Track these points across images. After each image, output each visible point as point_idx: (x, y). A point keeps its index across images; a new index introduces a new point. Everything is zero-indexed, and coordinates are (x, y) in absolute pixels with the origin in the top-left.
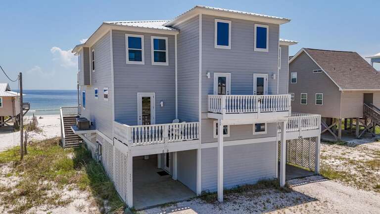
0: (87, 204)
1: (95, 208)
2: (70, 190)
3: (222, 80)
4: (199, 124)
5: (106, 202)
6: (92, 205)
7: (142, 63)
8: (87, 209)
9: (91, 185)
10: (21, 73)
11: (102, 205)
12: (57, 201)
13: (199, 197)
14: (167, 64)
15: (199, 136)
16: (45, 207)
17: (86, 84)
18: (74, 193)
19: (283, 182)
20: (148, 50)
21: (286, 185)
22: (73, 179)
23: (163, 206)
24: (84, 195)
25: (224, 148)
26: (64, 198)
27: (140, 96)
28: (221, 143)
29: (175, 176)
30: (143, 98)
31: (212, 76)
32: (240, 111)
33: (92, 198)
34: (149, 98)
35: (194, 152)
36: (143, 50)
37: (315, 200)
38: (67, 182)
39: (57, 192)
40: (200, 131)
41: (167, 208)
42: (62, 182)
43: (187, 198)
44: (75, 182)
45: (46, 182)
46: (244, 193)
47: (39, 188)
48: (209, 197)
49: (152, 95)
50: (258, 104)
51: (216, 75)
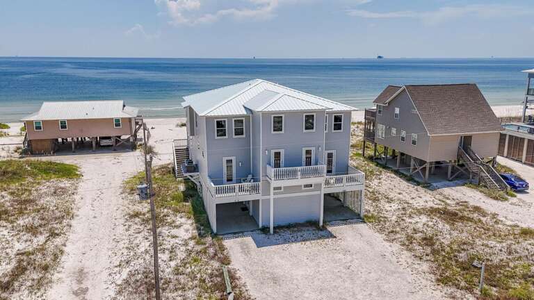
0: (191, 228)
1: (194, 231)
2: (181, 217)
3: (277, 155)
4: (260, 183)
5: (202, 228)
6: (194, 229)
7: (226, 137)
8: (191, 232)
9: (194, 215)
11: (200, 230)
12: (173, 225)
13: (260, 229)
14: (244, 136)
15: (260, 191)
16: (167, 228)
17: (191, 135)
18: (183, 220)
19: (321, 224)
20: (230, 128)
21: (323, 226)
22: (183, 210)
23: (235, 233)
24: (190, 222)
26: (178, 223)
27: (225, 159)
28: (272, 197)
29: (251, 214)
30: (227, 160)
31: (269, 152)
33: (194, 225)
34: (232, 160)
35: (258, 201)
36: (227, 128)
37: (335, 237)
38: (179, 212)
39: (174, 219)
40: (261, 188)
41: (237, 235)
42: (176, 211)
43: (252, 230)
44: (184, 212)
45: (166, 210)
46: (292, 229)
47: (162, 215)
48: (265, 230)
49: (233, 158)
50: (299, 173)
51: (273, 152)
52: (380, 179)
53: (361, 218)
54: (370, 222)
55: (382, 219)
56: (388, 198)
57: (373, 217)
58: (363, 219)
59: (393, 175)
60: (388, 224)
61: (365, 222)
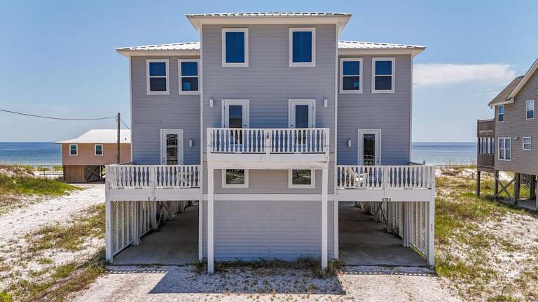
4: (201, 168)
7: (167, 93)
10: (119, 114)
14: (200, 92)
15: (200, 184)
20: (174, 76)
25: (215, 202)
27: (164, 133)
30: (168, 136)
31: (217, 104)
32: (236, 151)
34: (176, 136)
36: (167, 77)
37: (343, 292)
40: (201, 177)
49: (180, 132)
50: (268, 142)
51: (226, 104)
52: (500, 220)
53: (428, 267)
54: (448, 276)
55: (482, 274)
56: (509, 245)
57: (460, 267)
58: (434, 269)
59: (528, 217)
60: (493, 283)
61: (436, 274)
